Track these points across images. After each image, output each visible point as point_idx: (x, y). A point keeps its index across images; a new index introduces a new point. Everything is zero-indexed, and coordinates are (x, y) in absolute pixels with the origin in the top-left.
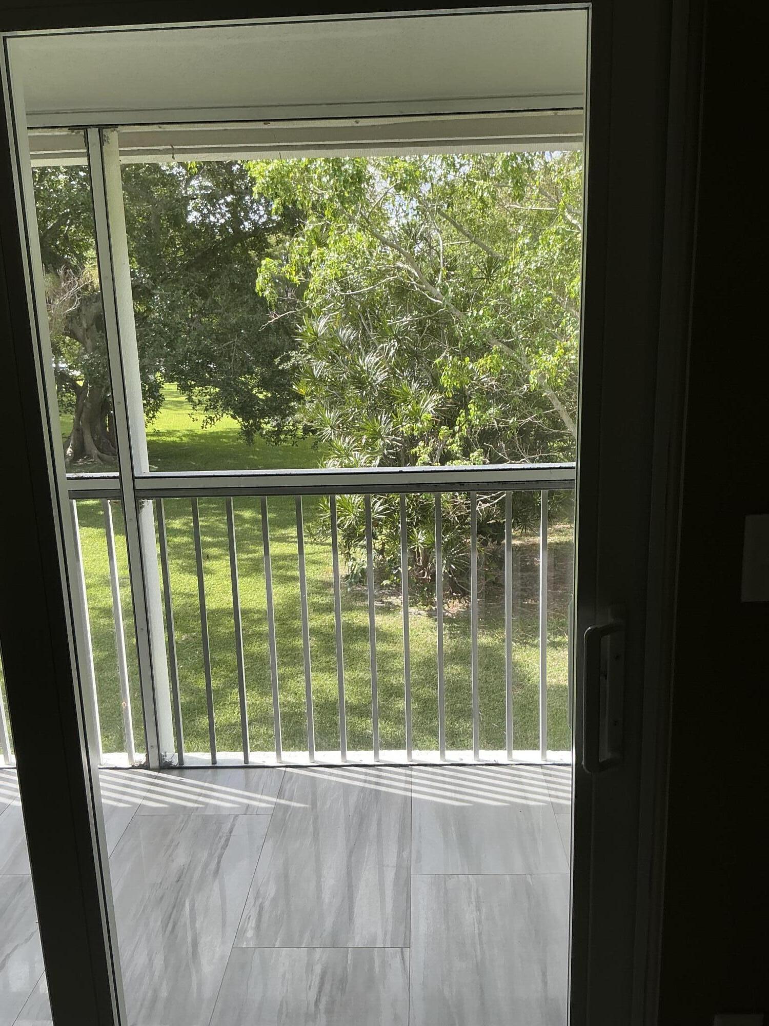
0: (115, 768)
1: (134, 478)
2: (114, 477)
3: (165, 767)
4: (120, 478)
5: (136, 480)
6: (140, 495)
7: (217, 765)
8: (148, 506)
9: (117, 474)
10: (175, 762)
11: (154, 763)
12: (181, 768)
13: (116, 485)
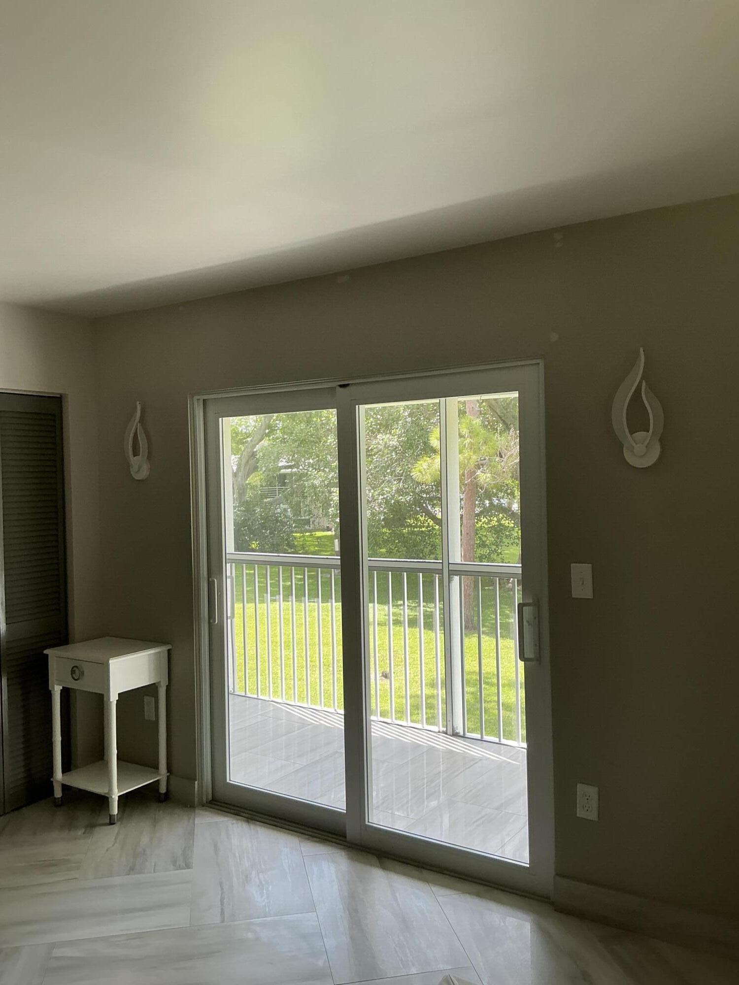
0: (430, 731)
1: (449, 564)
2: (439, 563)
3: (455, 735)
4: (442, 563)
5: (450, 565)
6: (452, 573)
7: (484, 739)
8: (456, 579)
9: (441, 561)
10: (462, 734)
11: (450, 731)
12: (464, 737)
13: (440, 567)
